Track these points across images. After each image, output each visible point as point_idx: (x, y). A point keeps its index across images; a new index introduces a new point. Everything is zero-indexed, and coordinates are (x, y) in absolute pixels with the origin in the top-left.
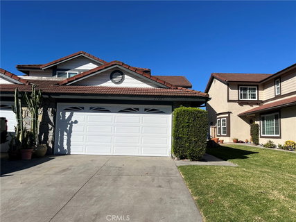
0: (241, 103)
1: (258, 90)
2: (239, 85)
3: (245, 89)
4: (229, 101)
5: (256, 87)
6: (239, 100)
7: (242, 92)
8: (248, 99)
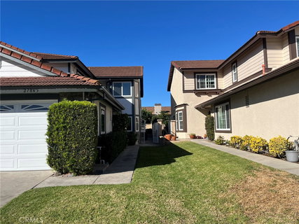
0: (198, 93)
1: (217, 77)
2: (195, 73)
3: (203, 78)
4: (185, 91)
5: (215, 74)
6: (195, 90)
7: (199, 81)
8: (206, 88)
